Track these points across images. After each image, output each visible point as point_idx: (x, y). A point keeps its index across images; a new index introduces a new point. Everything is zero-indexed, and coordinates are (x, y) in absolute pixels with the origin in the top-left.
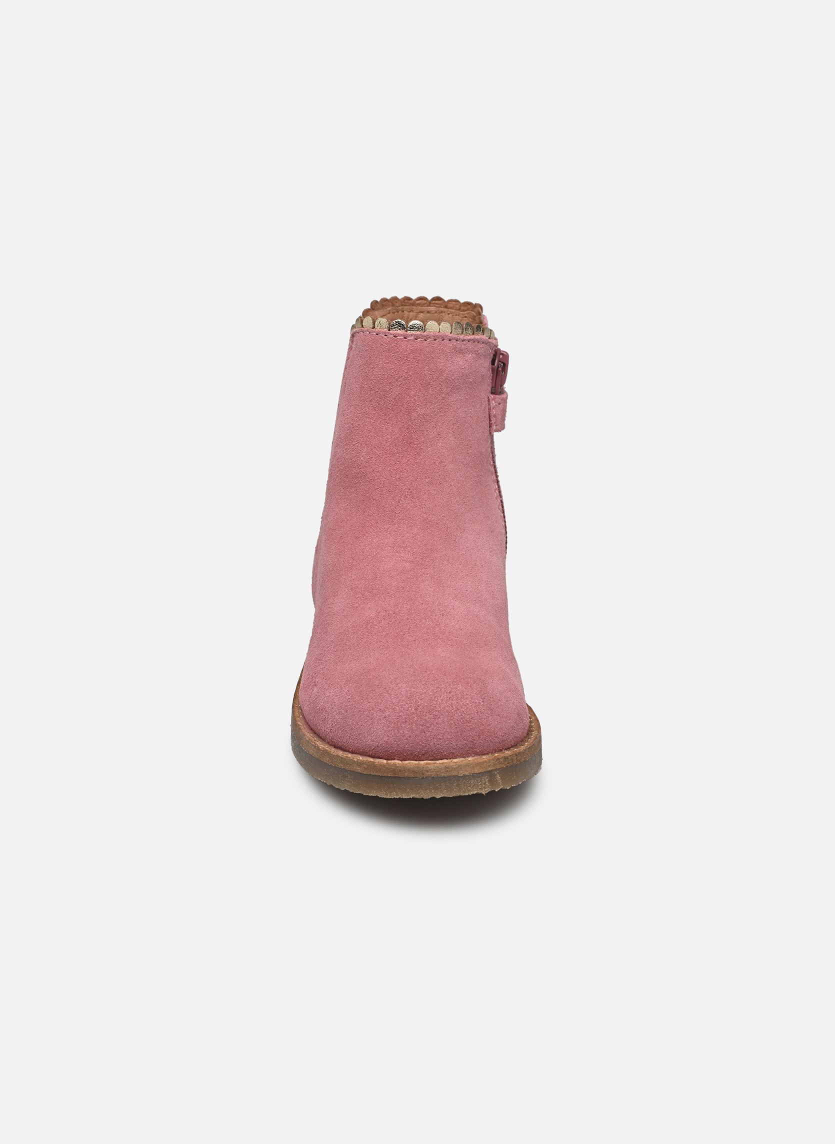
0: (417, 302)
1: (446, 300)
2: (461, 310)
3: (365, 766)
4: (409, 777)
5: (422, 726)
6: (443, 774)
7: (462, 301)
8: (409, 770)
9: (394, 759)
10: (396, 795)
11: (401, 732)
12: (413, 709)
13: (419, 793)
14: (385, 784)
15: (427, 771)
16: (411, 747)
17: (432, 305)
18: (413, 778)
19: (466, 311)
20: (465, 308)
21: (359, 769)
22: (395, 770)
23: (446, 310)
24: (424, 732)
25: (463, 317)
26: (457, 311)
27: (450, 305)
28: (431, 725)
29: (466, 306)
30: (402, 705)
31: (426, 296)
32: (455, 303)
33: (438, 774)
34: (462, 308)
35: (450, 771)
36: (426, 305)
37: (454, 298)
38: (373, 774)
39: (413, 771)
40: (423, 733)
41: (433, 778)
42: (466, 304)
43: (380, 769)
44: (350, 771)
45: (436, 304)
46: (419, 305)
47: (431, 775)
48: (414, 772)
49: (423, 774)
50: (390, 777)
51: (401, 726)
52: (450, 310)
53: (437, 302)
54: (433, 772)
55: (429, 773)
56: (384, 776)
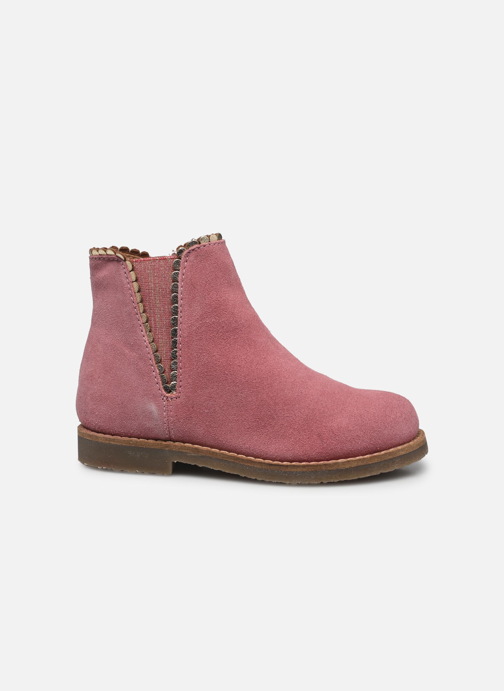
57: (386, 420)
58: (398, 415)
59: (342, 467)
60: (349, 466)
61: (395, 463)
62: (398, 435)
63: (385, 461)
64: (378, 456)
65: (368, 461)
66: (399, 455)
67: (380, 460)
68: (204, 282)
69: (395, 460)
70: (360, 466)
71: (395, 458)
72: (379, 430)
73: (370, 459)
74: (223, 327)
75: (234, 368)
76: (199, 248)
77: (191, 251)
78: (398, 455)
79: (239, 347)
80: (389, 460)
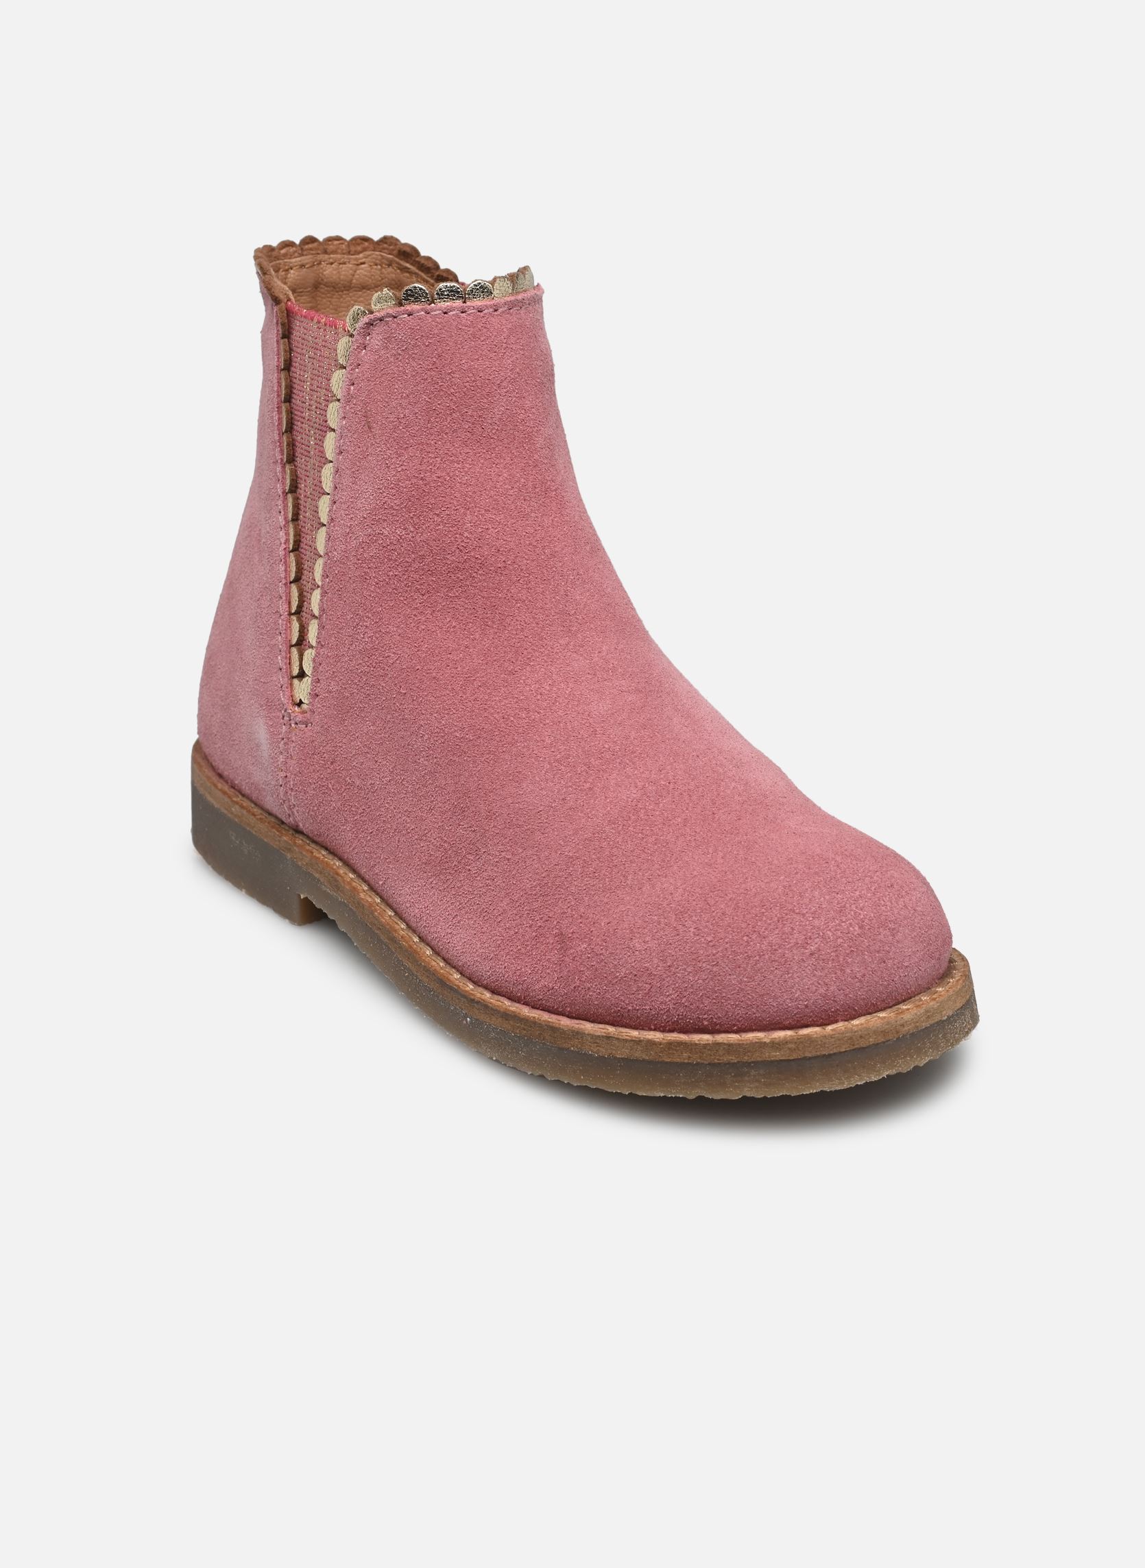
0: (283, 251)
1: (321, 239)
2: (351, 253)
3: (793, 1046)
4: (878, 1044)
5: (878, 952)
6: (924, 1024)
7: (348, 237)
8: (874, 1031)
9: (837, 1021)
10: (860, 1080)
11: (848, 971)
12: (857, 928)
13: (896, 1066)
14: (837, 1066)
15: (903, 1025)
16: (867, 992)
17: (305, 253)
18: (884, 1042)
19: (361, 252)
20: (359, 248)
21: (777, 1055)
22: (851, 1038)
23: (326, 256)
24: (884, 962)
25: (358, 265)
26: (346, 256)
27: (331, 248)
28: (890, 947)
29: (359, 244)
30: (836, 926)
31: (291, 239)
32: (338, 242)
33: (917, 1027)
34: (353, 249)
35: (932, 1016)
36: (296, 254)
37: (333, 234)
38: (810, 1055)
39: (882, 1032)
40: (883, 965)
41: (913, 1034)
42: (359, 241)
43: (825, 1043)
44: (753, 1062)
45: (311, 249)
46: (285, 255)
47: (909, 1029)
48: (884, 1033)
49: (897, 1032)
50: (845, 1051)
51: (847, 962)
52: (332, 256)
53: (310, 246)
54: (910, 1024)
55: (906, 1028)
56: (835, 1054)
57: (746, 946)
58: (798, 937)
59: (592, 1050)
60: (609, 1051)
61: (746, 1078)
62: (775, 998)
63: (712, 1065)
64: (691, 1044)
65: (661, 1052)
66: (759, 1059)
67: (696, 1059)
68: (392, 417)
69: (746, 1070)
70: (637, 1060)
71: (748, 1064)
72: (715, 969)
73: (669, 1049)
74: (423, 557)
75: (421, 681)
76: (395, 317)
77: (374, 321)
78: (757, 1057)
79: (454, 624)
80: (725, 1064)
